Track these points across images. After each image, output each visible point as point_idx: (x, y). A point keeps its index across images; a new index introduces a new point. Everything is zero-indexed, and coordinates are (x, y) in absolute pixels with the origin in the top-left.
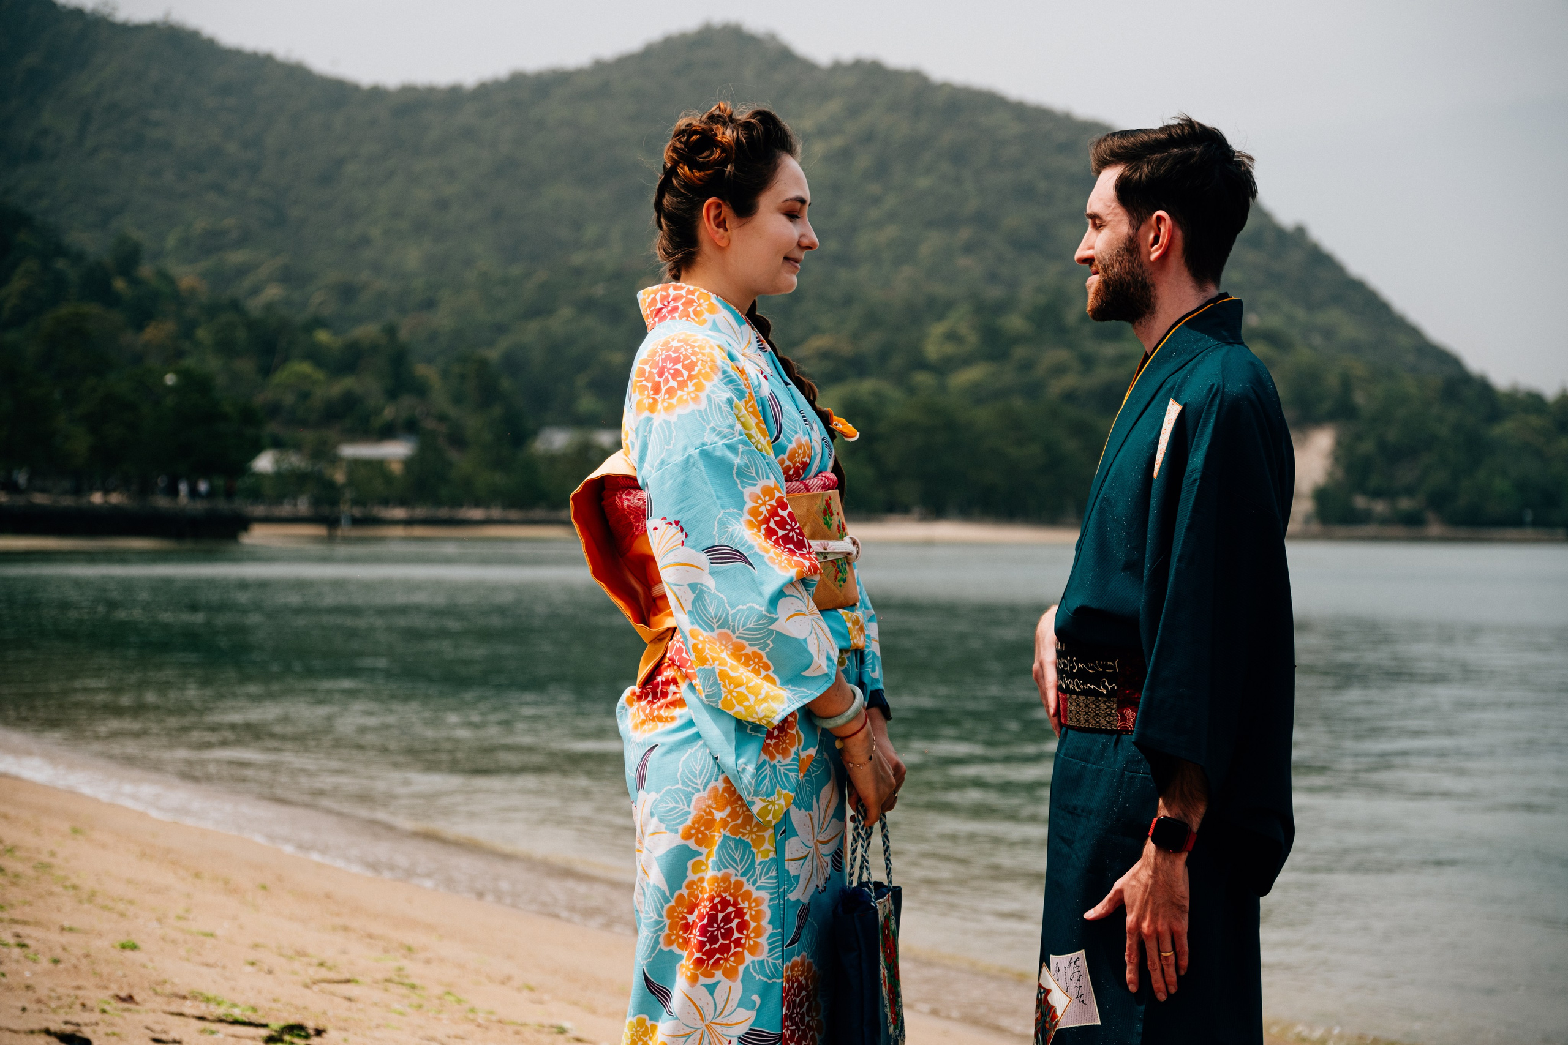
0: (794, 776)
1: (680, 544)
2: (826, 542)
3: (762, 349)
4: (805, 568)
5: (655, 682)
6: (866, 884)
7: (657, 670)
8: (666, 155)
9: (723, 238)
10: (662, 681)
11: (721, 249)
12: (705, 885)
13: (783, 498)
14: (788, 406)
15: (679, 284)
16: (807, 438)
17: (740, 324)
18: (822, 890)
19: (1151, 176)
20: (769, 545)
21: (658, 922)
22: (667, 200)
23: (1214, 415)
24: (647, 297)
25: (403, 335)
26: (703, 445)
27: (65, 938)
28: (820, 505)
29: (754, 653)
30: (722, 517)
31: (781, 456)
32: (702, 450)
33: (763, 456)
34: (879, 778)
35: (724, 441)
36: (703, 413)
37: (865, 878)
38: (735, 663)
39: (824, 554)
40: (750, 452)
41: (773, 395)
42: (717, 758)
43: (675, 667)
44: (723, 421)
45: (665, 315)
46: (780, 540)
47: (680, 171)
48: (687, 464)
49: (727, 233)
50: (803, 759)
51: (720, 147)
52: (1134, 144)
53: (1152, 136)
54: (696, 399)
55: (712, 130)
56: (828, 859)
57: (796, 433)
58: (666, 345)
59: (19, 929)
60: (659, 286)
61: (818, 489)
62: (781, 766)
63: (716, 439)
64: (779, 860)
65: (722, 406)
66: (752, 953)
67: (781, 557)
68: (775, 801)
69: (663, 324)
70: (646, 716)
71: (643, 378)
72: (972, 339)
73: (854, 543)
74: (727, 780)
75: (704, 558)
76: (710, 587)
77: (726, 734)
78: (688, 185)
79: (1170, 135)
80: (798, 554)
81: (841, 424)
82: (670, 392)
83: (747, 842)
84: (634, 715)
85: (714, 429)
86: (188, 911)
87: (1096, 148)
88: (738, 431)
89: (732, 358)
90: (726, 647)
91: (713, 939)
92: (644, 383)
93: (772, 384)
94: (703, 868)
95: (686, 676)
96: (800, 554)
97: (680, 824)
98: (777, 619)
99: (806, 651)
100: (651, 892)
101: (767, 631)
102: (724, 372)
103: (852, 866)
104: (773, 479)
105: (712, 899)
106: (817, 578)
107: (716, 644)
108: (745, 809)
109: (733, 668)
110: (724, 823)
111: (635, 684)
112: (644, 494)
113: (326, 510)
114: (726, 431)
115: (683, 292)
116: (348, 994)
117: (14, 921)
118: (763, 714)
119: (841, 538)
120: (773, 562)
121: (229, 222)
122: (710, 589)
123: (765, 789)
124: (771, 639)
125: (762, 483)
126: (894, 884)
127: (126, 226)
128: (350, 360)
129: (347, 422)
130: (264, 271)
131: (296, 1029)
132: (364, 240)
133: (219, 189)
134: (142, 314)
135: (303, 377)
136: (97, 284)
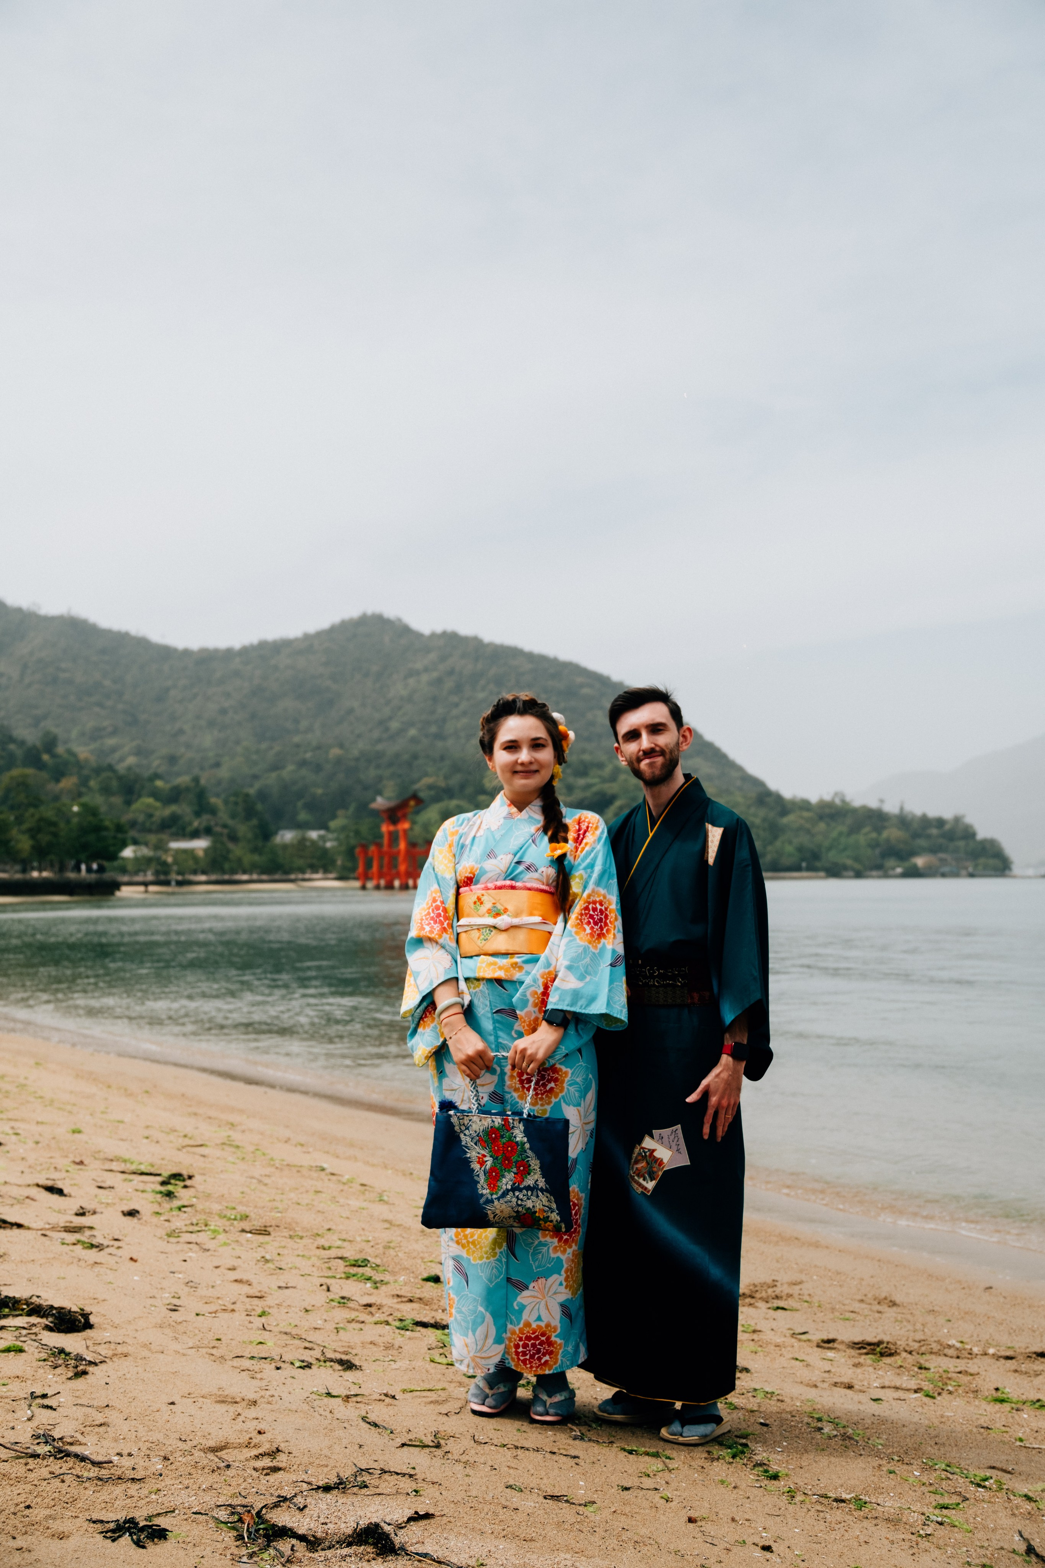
25: (203, 782)
27: (40, 1128)
59: (13, 1124)
86: (107, 1108)
113: (162, 877)
116: (203, 1153)
117: (10, 1120)
121: (106, 723)
127: (49, 725)
128: (174, 796)
129: (174, 830)
130: (126, 749)
131: (177, 1176)
132: (181, 732)
133: (100, 705)
134: (58, 774)
135: (149, 806)
136: (33, 758)
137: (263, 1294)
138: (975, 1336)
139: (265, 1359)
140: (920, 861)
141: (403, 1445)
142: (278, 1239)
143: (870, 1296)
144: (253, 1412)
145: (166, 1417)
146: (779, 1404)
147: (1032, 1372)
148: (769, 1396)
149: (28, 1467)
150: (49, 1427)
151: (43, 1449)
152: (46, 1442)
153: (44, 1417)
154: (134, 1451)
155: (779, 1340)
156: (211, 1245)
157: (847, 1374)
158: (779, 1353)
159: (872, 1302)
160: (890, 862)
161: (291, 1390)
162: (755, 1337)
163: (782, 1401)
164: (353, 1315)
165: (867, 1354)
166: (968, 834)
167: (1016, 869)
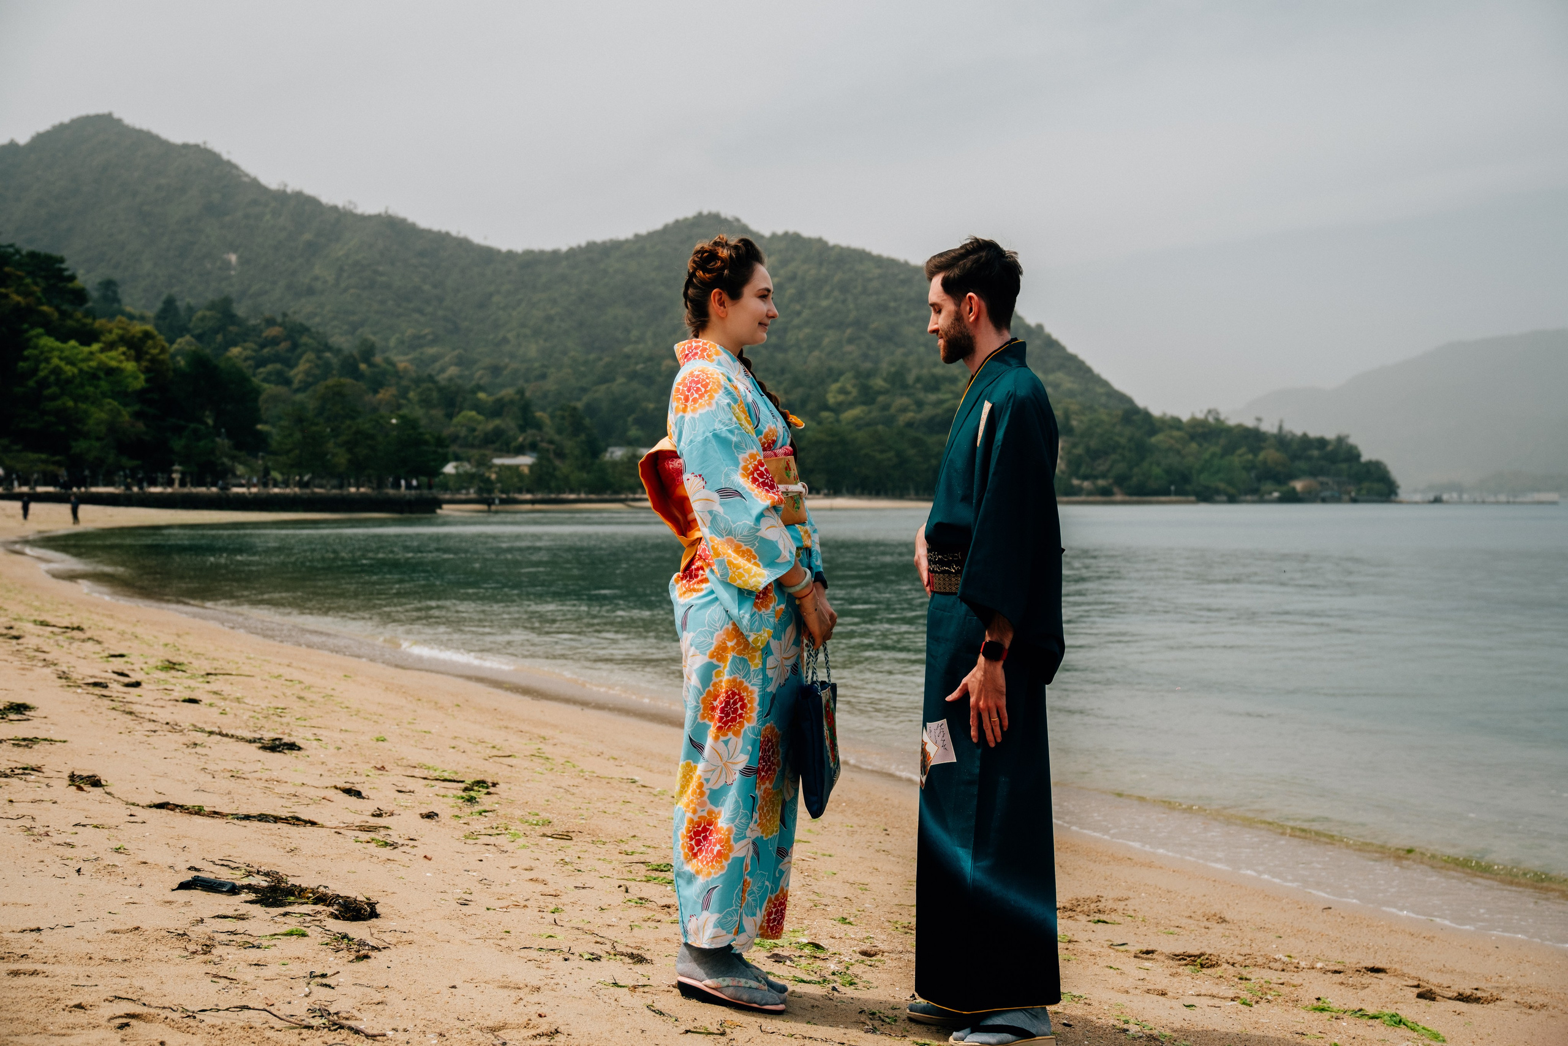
0: (772, 620)
1: (702, 488)
2: (787, 486)
3: (747, 376)
4: (776, 500)
5: (691, 569)
6: (816, 683)
7: (691, 562)
8: (689, 265)
9: (723, 312)
10: (695, 568)
11: (722, 319)
12: (723, 684)
13: (762, 460)
14: (763, 408)
15: (698, 340)
16: (774, 426)
17: (734, 361)
18: (784, 686)
19: (960, 274)
20: (754, 487)
21: (696, 707)
22: (690, 291)
23: (1010, 409)
24: (679, 348)
25: (528, 394)
26: (714, 430)
27: (343, 736)
28: (783, 464)
29: (748, 550)
30: (727, 472)
31: (760, 436)
32: (714, 433)
33: (750, 436)
34: (821, 620)
35: (727, 428)
36: (714, 412)
37: (815, 679)
38: (736, 556)
39: (786, 493)
40: (742, 434)
41: (754, 402)
42: (728, 611)
43: (702, 560)
44: (725, 416)
45: (690, 358)
46: (761, 484)
47: (698, 274)
48: (706, 441)
49: (725, 309)
50: (777, 611)
51: (720, 260)
52: (947, 259)
54: (710, 404)
55: (716, 250)
56: (792, 668)
57: (768, 423)
58: (692, 375)
59: (315, 731)
60: (686, 341)
61: (782, 455)
62: (764, 615)
63: (722, 427)
64: (764, 669)
65: (725, 408)
66: (748, 722)
67: (762, 494)
68: (762, 635)
69: (689, 362)
70: (687, 589)
71: (679, 393)
72: (854, 392)
73: (804, 486)
74: (734, 624)
75: (716, 496)
77: (732, 597)
78: (702, 282)
79: (967, 250)
80: (771, 492)
81: (794, 419)
82: (695, 400)
83: (746, 659)
84: (679, 589)
85: (720, 421)
86: (414, 719)
87: (927, 264)
88: (734, 422)
89: (730, 380)
90: (731, 547)
91: (727, 715)
92: (679, 396)
93: (753, 395)
94: (722, 674)
95: (709, 565)
97: (707, 650)
98: (760, 530)
99: (777, 547)
100: (693, 690)
101: (755, 537)
102: (726, 388)
104: (755, 449)
105: (727, 692)
106: (783, 506)
107: (725, 545)
108: (745, 640)
109: (735, 559)
110: (733, 649)
111: (679, 571)
112: (681, 461)
113: (485, 495)
114: (727, 422)
115: (701, 344)
116: (510, 763)
118: (753, 584)
119: (796, 484)
120: (757, 497)
121: (425, 331)
122: (720, 513)
123: (756, 628)
124: (757, 541)
125: (749, 452)
127: (367, 333)
128: (498, 409)
129: (497, 445)
130: (447, 359)
131: (481, 783)
132: (505, 340)
133: (421, 311)
134: (376, 384)
135: (471, 419)
136: (350, 367)
137: (558, 893)
138: (1305, 951)
139: (554, 950)
140: (1299, 485)
141: (687, 1032)
142: (580, 844)
143: (1199, 913)
144: (536, 997)
145: (446, 999)
146: (1086, 1007)
147: (1359, 985)
148: (1076, 999)
149: (301, 1037)
150: (326, 1003)
151: (315, 1022)
152: (322, 1016)
153: (321, 995)
154: (410, 1027)
155: (1095, 950)
156: (510, 847)
157: (1163, 983)
158: (1094, 961)
159: (1201, 918)
160: (1267, 486)
161: (577, 979)
162: (1070, 946)
163: (1089, 1005)
164: (650, 914)
165: (1186, 965)
166: (1352, 455)
167: (1402, 494)
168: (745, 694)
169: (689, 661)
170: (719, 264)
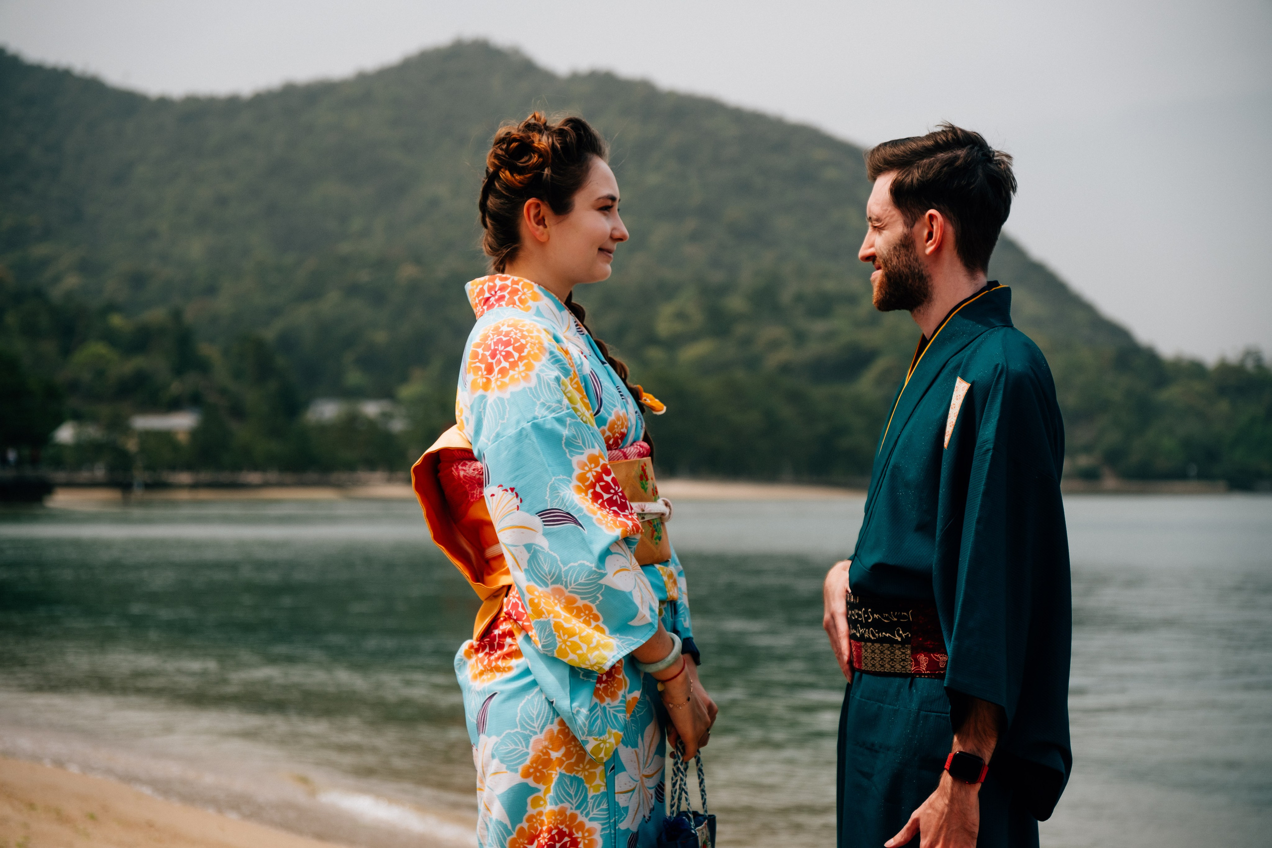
0: (622, 717)
1: (515, 509)
2: (643, 504)
3: (580, 332)
4: (628, 528)
5: (492, 635)
6: (685, 813)
7: (494, 624)
8: (487, 160)
9: (543, 234)
10: (499, 634)
11: (542, 244)
12: (544, 818)
13: (607, 465)
14: (606, 383)
15: (504, 276)
16: (624, 410)
17: (560, 310)
18: (648, 820)
19: (922, 179)
20: (596, 508)
22: (491, 202)
23: (1001, 392)
24: (473, 288)
25: (187, 318)
26: (535, 418)
28: (637, 471)
29: (586, 607)
30: (554, 484)
31: (603, 428)
32: (534, 423)
33: (588, 428)
34: (696, 717)
35: (553, 415)
36: (534, 390)
37: (684, 808)
38: (568, 615)
39: (642, 515)
40: (577, 425)
41: (593, 373)
42: (552, 703)
43: (512, 621)
44: (550, 397)
45: (493, 303)
46: (606, 503)
47: (502, 175)
48: (521, 436)
49: (546, 229)
50: (629, 701)
51: (537, 152)
52: (904, 152)
53: (920, 143)
54: (526, 378)
55: (529, 137)
56: (652, 791)
57: (615, 406)
58: (497, 331)
60: (486, 277)
61: (634, 456)
62: (610, 708)
63: (546, 413)
64: (610, 793)
65: (551, 383)
67: (607, 518)
68: (606, 740)
69: (491, 311)
70: (485, 667)
71: (477, 360)
72: (698, 318)
73: (667, 504)
74: (562, 723)
75: (538, 520)
76: (544, 546)
77: (561, 681)
78: (508, 187)
79: (936, 142)
80: (621, 516)
81: (649, 399)
82: (503, 371)
83: (581, 779)
84: (473, 666)
85: (543, 404)
87: (871, 157)
88: (566, 405)
89: (557, 340)
90: (560, 601)
92: (478, 364)
93: (591, 363)
94: (542, 803)
95: (523, 629)
96: (624, 515)
97: (519, 764)
98: (604, 575)
99: (632, 603)
100: (494, 827)
101: (597, 586)
102: (551, 353)
103: (673, 798)
104: (598, 448)
105: (550, 831)
106: (638, 537)
107: (550, 599)
108: (578, 749)
109: (566, 619)
110: (560, 762)
111: (471, 638)
112: (480, 464)
113: (120, 476)
114: (554, 405)
115: (508, 282)
118: (595, 661)
119: (655, 501)
120: (601, 523)
122: (544, 549)
123: (597, 729)
124: (600, 592)
125: (588, 452)
126: (709, 813)
128: (141, 341)
129: (140, 396)
130: (65, 263)
132: (153, 234)
135: (99, 357)
168: (580, 835)
169: (489, 781)
170: (535, 159)
